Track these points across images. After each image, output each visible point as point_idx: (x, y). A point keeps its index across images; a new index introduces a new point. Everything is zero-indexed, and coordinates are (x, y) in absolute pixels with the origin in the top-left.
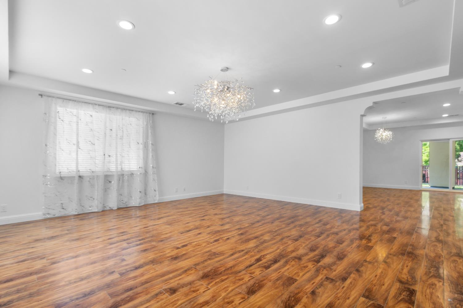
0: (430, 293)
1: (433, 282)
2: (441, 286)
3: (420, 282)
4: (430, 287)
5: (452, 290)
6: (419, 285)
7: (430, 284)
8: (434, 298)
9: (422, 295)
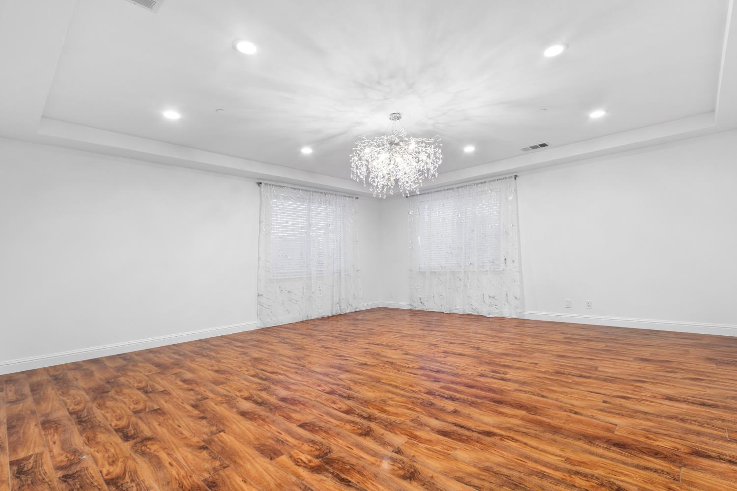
0: (109, 450)
1: (115, 467)
2: (102, 467)
3: (130, 454)
4: (114, 455)
5: (86, 472)
6: (128, 450)
7: (117, 459)
8: (101, 448)
9: (115, 442)
